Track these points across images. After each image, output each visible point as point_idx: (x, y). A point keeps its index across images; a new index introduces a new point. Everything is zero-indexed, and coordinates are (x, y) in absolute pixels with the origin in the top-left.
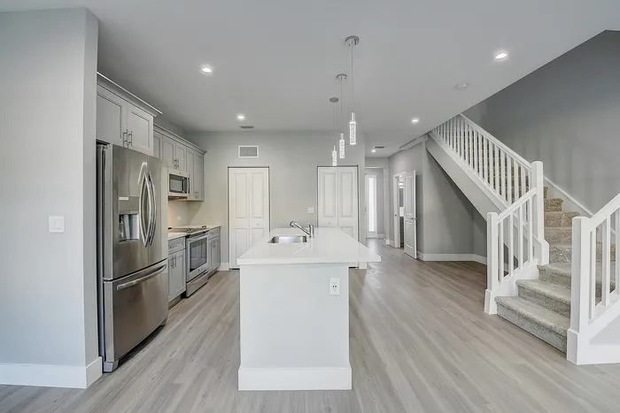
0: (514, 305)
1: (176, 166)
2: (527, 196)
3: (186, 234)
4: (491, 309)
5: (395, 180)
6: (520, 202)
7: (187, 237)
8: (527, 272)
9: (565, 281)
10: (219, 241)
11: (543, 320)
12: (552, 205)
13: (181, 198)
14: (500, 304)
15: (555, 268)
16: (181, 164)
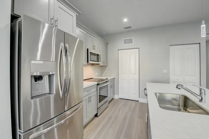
1: (94, 49)
3: (97, 83)
7: (98, 84)
10: (114, 85)
13: (97, 64)
16: (96, 47)
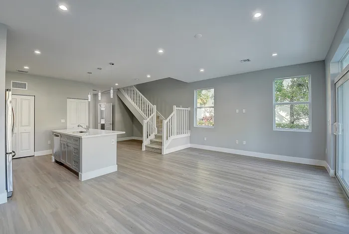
0: (150, 146)
2: (152, 115)
4: (144, 149)
5: (99, 106)
6: (150, 117)
8: (152, 137)
9: (161, 137)
11: (156, 147)
12: (158, 117)
14: (146, 147)
15: (159, 135)
